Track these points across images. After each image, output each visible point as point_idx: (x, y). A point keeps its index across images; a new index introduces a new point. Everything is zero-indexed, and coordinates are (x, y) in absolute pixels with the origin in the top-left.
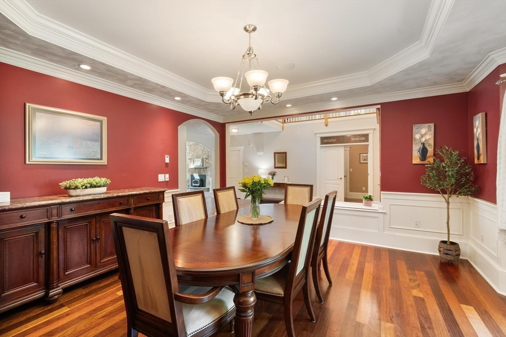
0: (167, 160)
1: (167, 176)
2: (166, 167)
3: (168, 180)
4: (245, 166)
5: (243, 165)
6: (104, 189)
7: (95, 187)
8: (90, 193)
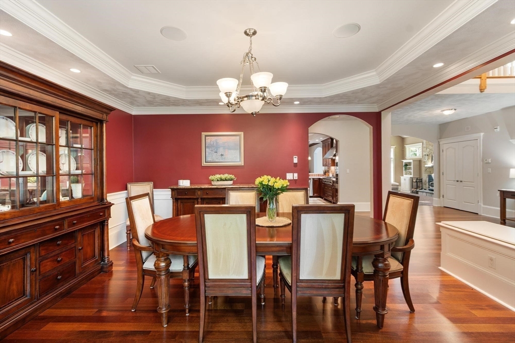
0: (296, 160)
1: (296, 175)
2: (294, 166)
3: (297, 178)
4: (486, 164)
5: (483, 161)
6: (231, 182)
7: (223, 180)
8: (222, 184)
